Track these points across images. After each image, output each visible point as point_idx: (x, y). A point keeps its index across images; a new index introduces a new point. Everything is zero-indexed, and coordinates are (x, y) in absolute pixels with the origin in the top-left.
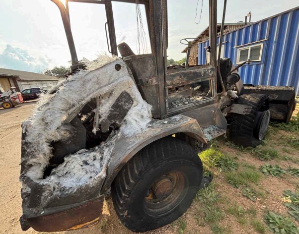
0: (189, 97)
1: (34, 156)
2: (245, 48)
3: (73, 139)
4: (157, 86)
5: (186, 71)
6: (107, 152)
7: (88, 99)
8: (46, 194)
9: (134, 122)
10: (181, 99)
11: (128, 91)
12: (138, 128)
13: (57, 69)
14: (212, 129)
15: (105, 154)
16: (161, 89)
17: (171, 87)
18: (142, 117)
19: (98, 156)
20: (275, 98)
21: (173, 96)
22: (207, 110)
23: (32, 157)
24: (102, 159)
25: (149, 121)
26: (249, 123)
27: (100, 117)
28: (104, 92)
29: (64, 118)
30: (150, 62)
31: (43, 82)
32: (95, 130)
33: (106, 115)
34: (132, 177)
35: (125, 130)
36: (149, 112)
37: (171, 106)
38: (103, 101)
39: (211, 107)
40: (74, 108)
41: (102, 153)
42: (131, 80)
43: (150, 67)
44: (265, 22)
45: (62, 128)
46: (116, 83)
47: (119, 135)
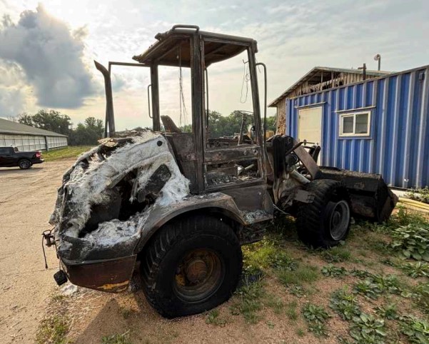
0: (233, 176)
1: (76, 216)
2: (348, 115)
3: (111, 204)
4: (195, 162)
5: (226, 150)
6: (141, 220)
7: (131, 169)
8: (85, 249)
9: (170, 194)
10: (223, 176)
11: (167, 164)
12: (174, 200)
13: (43, 114)
14: (258, 214)
15: (139, 222)
16: (200, 165)
17: (210, 163)
18: (179, 191)
19: (133, 223)
20: (362, 188)
21: (213, 172)
22: (253, 192)
23: (74, 217)
24: (136, 226)
25: (185, 194)
26: (315, 214)
27: (138, 186)
28: (145, 163)
29: (108, 183)
30: (190, 140)
31: (16, 137)
32: (132, 199)
33: (144, 185)
34: (164, 245)
35: (161, 202)
36: (186, 187)
37: (210, 182)
38: (143, 172)
39: (257, 189)
40: (117, 176)
41: (136, 221)
42: (171, 155)
43: (190, 144)
44: (371, 84)
45: (105, 192)
46: (156, 156)
47: (154, 206)
